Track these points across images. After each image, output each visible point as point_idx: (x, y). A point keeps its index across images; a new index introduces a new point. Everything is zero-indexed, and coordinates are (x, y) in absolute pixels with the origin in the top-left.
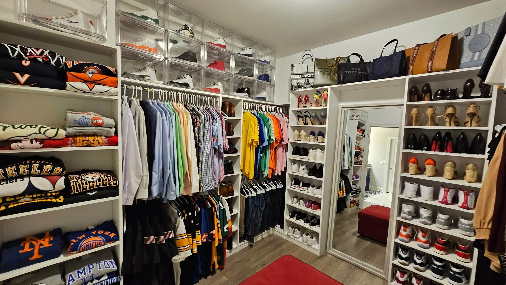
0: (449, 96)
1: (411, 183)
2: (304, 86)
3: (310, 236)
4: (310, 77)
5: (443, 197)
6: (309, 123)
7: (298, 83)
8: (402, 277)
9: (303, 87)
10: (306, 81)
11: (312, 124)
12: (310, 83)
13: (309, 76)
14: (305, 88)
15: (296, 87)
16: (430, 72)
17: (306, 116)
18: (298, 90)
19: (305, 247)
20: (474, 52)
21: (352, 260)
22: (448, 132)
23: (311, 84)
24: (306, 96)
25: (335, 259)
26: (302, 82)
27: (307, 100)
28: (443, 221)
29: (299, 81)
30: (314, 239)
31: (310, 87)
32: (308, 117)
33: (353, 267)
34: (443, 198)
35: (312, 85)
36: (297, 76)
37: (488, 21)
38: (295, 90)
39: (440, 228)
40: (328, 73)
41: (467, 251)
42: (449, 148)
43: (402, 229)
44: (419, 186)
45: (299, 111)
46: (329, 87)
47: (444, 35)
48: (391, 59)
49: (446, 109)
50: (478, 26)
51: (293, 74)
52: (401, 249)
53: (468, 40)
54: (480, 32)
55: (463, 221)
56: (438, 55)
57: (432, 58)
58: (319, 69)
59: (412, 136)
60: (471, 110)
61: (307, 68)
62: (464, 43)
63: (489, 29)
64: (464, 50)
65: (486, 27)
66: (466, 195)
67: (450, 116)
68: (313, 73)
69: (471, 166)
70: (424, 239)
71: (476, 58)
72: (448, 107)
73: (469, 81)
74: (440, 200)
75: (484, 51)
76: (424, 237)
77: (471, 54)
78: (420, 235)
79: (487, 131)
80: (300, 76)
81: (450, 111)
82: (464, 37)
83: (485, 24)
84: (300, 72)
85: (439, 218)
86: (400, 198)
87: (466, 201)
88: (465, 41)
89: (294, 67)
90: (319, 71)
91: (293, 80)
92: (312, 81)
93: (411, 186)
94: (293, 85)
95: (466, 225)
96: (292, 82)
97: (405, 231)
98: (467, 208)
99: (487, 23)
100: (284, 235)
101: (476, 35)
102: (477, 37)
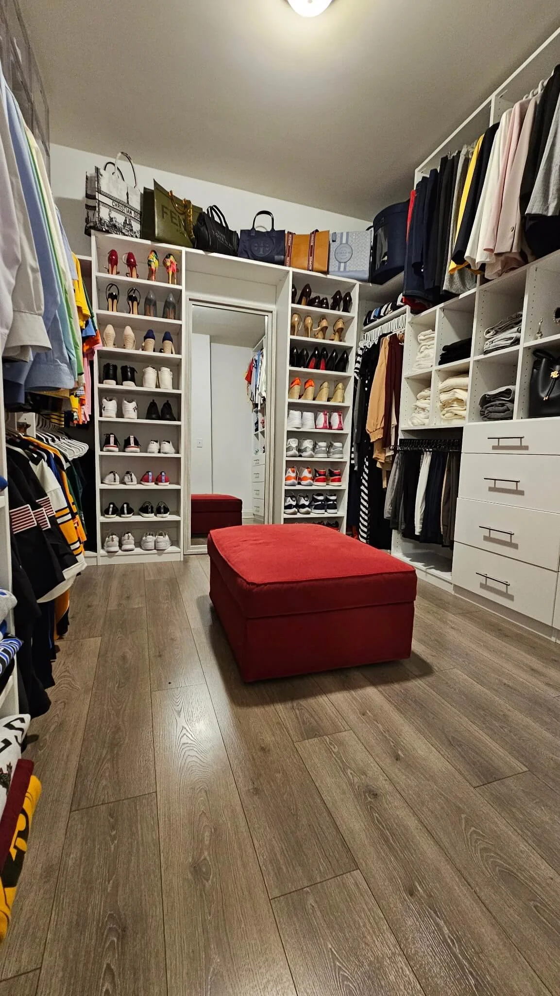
0: (324, 306)
1: (295, 410)
2: (124, 231)
4: (133, 216)
5: (323, 422)
7: (111, 219)
9: (121, 232)
10: (126, 220)
11: (141, 314)
12: (134, 230)
14: (125, 235)
15: (107, 226)
16: (310, 270)
17: (132, 299)
18: (113, 236)
19: (154, 558)
20: (340, 263)
22: (324, 347)
24: (130, 256)
26: (120, 219)
27: (131, 263)
28: (325, 449)
29: (114, 214)
31: (134, 236)
32: (137, 300)
36: (109, 202)
37: (352, 232)
38: (106, 231)
39: (323, 457)
40: (177, 222)
41: (340, 474)
42: (322, 365)
43: (291, 472)
44: (302, 414)
45: (112, 284)
46: (184, 249)
47: (317, 231)
48: (270, 237)
49: (320, 321)
50: (342, 234)
51: (100, 190)
52: (289, 498)
53: (334, 246)
54: (344, 241)
55: (338, 444)
56: (317, 252)
57: (311, 253)
58: (163, 206)
59: (295, 351)
60: (340, 325)
61: (127, 194)
62: (331, 249)
63: (352, 241)
64: (331, 257)
65: (350, 238)
66: (340, 415)
67: (324, 329)
68: (139, 212)
69: (340, 385)
70: (310, 476)
71: (342, 269)
72: (323, 319)
73: (338, 293)
74: (321, 426)
75: (348, 263)
76: (310, 472)
77: (337, 263)
78: (306, 473)
79: (351, 348)
80: (114, 204)
81: (324, 323)
82: (331, 242)
83: (348, 233)
84: (115, 195)
85: (320, 447)
86: (288, 432)
87: (340, 422)
88: (331, 246)
89: (101, 175)
90: (163, 210)
91: (101, 206)
92: (136, 227)
93: (296, 414)
94: (101, 219)
95: (340, 447)
96: (99, 209)
97: (293, 472)
98: (342, 429)
99: (350, 234)
100: (101, 558)
101: (341, 243)
102: (342, 245)
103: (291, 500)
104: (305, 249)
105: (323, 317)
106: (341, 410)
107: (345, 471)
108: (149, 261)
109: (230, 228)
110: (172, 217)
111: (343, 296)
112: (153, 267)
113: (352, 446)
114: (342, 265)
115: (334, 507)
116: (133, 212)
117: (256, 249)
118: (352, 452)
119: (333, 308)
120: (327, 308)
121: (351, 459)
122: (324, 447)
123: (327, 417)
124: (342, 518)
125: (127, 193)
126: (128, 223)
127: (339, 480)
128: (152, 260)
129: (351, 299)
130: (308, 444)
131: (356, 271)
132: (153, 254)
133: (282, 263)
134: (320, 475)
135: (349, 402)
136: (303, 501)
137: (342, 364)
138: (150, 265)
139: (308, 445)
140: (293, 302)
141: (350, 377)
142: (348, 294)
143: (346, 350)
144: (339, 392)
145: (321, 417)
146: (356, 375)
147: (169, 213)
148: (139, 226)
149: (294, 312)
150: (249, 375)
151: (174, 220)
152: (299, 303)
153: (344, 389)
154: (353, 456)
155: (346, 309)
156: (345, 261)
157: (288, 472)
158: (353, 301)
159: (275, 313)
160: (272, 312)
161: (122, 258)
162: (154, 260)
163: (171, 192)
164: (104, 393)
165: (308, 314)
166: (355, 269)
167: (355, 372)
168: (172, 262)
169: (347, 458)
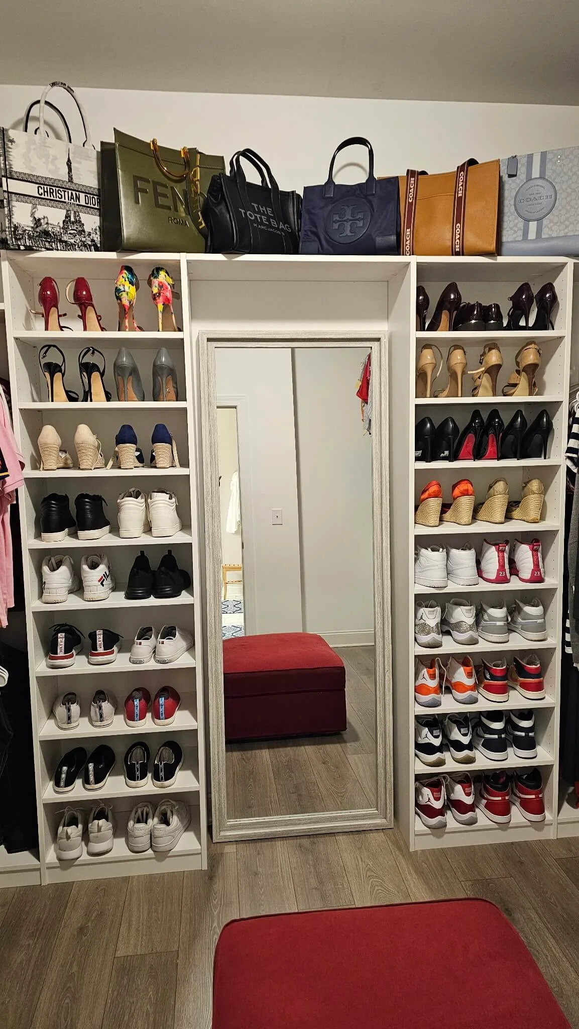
0: (492, 322)
1: (433, 550)
2: (65, 238)
3: (156, 820)
4: (82, 202)
5: (498, 568)
6: (97, 395)
7: (37, 222)
8: (437, 799)
9: (61, 241)
10: (68, 216)
11: (108, 399)
12: (87, 229)
13: (78, 198)
14: (69, 246)
15: (30, 237)
16: (457, 254)
17: (88, 369)
18: (45, 254)
19: (150, 867)
20: (527, 221)
21: (295, 824)
22: (494, 411)
23: (89, 234)
24: (81, 284)
25: (250, 849)
26: (54, 217)
27: (83, 299)
28: (501, 623)
29: (42, 211)
30: (175, 820)
31: (85, 246)
32: (99, 370)
33: (305, 842)
34: (498, 571)
35: (93, 241)
36: (31, 189)
37: (552, 152)
38: (29, 249)
39: (498, 641)
40: (169, 202)
41: (540, 673)
42: (491, 449)
43: (426, 676)
44: (448, 553)
45: (49, 345)
46: (183, 258)
47: (472, 162)
48: (366, 197)
49: (484, 354)
50: (530, 157)
51: (11, 172)
52: (427, 729)
53: (511, 187)
54: (536, 173)
55: (532, 611)
56: (471, 210)
57: (459, 216)
58: (136, 178)
59: (428, 425)
60: (530, 357)
61: (69, 163)
62: (507, 194)
63: (554, 171)
64: (506, 210)
65: (549, 166)
66: (535, 551)
67: (492, 372)
68: (96, 192)
69: (535, 485)
70: (469, 682)
71: (532, 235)
72: (490, 349)
73: (525, 288)
74: (493, 576)
75: (545, 221)
76: (469, 675)
77: (521, 223)
78: (461, 675)
79: (558, 404)
80: (41, 191)
81: (493, 358)
82: (505, 178)
83: (544, 155)
84: (42, 171)
85: (492, 618)
86: (417, 596)
87: (536, 565)
88: (506, 187)
89: (12, 141)
90: (136, 185)
91: (14, 203)
92: (91, 222)
93: (434, 558)
94: (16, 228)
95: (538, 617)
96: (10, 211)
97: (433, 677)
98: (540, 580)
99: (549, 156)
100: (47, 871)
101: (529, 179)
102: (531, 183)
103: (429, 735)
104: (445, 205)
105: (492, 345)
106: (538, 541)
107: (550, 666)
108: (117, 290)
109: (282, 188)
110: (157, 195)
111: (535, 290)
112: (125, 302)
113: (565, 617)
114: (533, 226)
115: (529, 744)
116: (82, 196)
117: (336, 226)
118: (565, 630)
119: (514, 325)
120: (500, 328)
121: (565, 643)
122: (499, 620)
123: (506, 555)
124: (548, 768)
125: (69, 160)
126: (72, 219)
127: (539, 687)
128: (121, 288)
129: (554, 298)
130: (463, 615)
131: (565, 236)
132: (125, 274)
133: (396, 249)
134: (493, 678)
135: (555, 521)
136: (456, 735)
137: (537, 438)
138: (119, 298)
139: (463, 618)
140: (421, 327)
141: (554, 469)
142: (549, 287)
143: (547, 410)
144: (532, 502)
145: (492, 559)
146: (569, 463)
147: (149, 188)
148: (98, 218)
149: (423, 345)
150: (365, 385)
151: (161, 201)
152: (433, 327)
153: (544, 490)
154: (568, 637)
155: (544, 322)
156: (538, 216)
157: (421, 676)
158: (559, 299)
159: (385, 341)
160: (378, 340)
161: (66, 292)
162: (127, 289)
163: (153, 142)
164: (44, 557)
165: (457, 345)
166: (562, 234)
167: (569, 458)
168: (161, 286)
169: (554, 640)
